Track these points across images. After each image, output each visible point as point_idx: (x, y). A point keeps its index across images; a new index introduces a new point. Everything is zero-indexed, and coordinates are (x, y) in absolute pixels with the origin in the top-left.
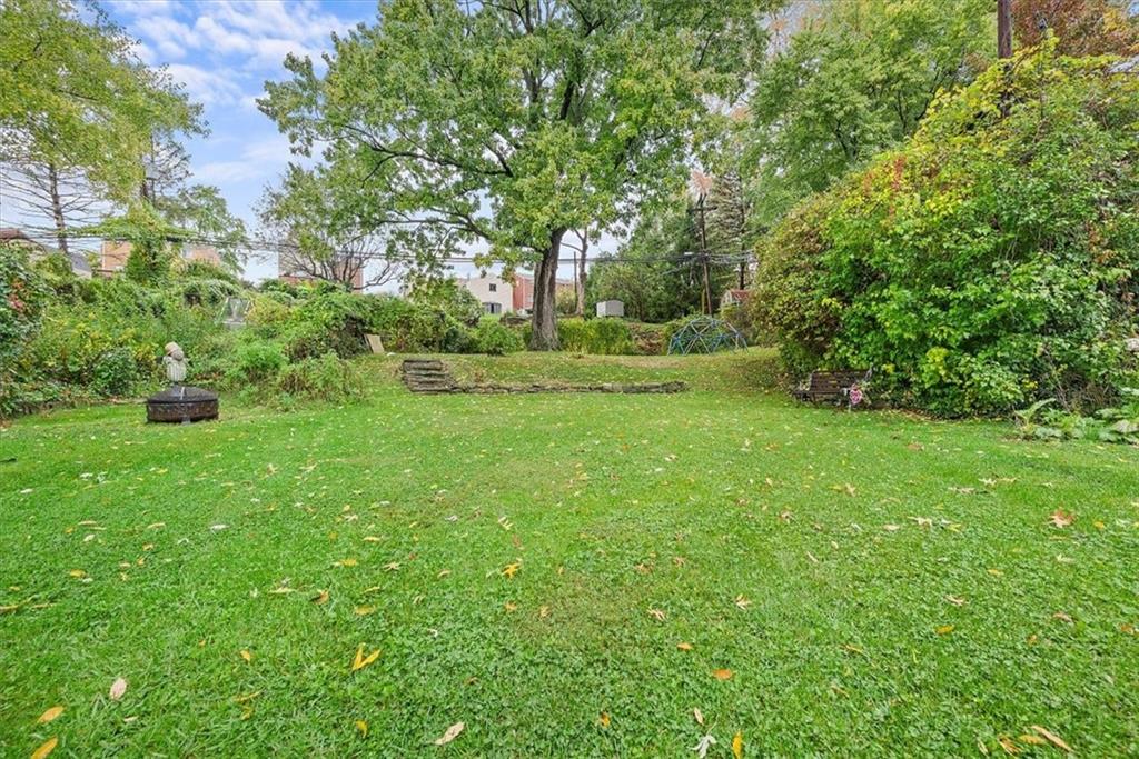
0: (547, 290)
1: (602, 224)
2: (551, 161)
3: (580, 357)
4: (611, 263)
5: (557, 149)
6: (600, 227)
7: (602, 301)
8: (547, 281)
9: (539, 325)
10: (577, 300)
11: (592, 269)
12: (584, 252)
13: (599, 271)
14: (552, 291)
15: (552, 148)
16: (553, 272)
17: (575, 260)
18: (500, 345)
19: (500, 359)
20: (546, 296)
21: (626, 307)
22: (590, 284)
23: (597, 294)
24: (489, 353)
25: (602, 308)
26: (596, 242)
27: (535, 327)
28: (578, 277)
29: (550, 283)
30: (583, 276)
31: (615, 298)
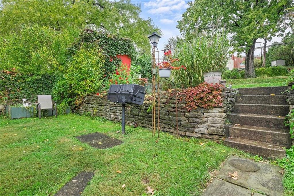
0: (250, 59)
1: (272, 35)
2: (253, 20)
3: (264, 77)
4: (278, 46)
5: (255, 16)
6: (271, 35)
7: (274, 61)
8: (250, 56)
9: (248, 70)
10: (262, 62)
11: (269, 49)
12: (265, 44)
13: (272, 50)
14: (252, 59)
15: (254, 16)
16: (253, 53)
17: (261, 47)
18: (236, 76)
19: (235, 79)
20: (250, 61)
21: (286, 62)
22: (268, 55)
23: (272, 59)
24: (232, 78)
25: (274, 64)
26: (270, 40)
27: (246, 71)
28: (263, 53)
29: (252, 56)
30: (265, 52)
31: (280, 59)
